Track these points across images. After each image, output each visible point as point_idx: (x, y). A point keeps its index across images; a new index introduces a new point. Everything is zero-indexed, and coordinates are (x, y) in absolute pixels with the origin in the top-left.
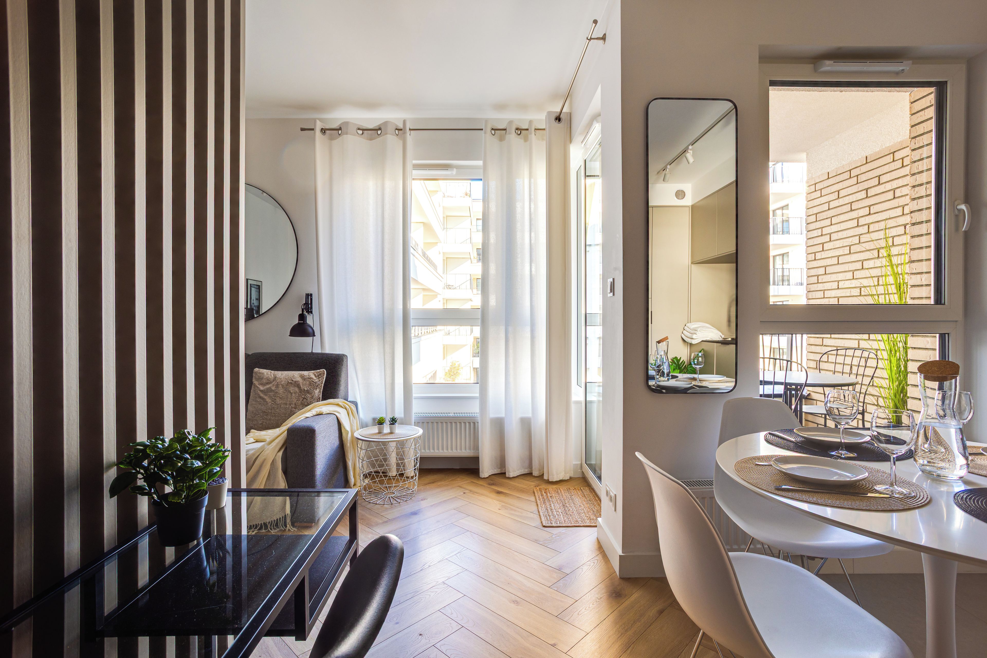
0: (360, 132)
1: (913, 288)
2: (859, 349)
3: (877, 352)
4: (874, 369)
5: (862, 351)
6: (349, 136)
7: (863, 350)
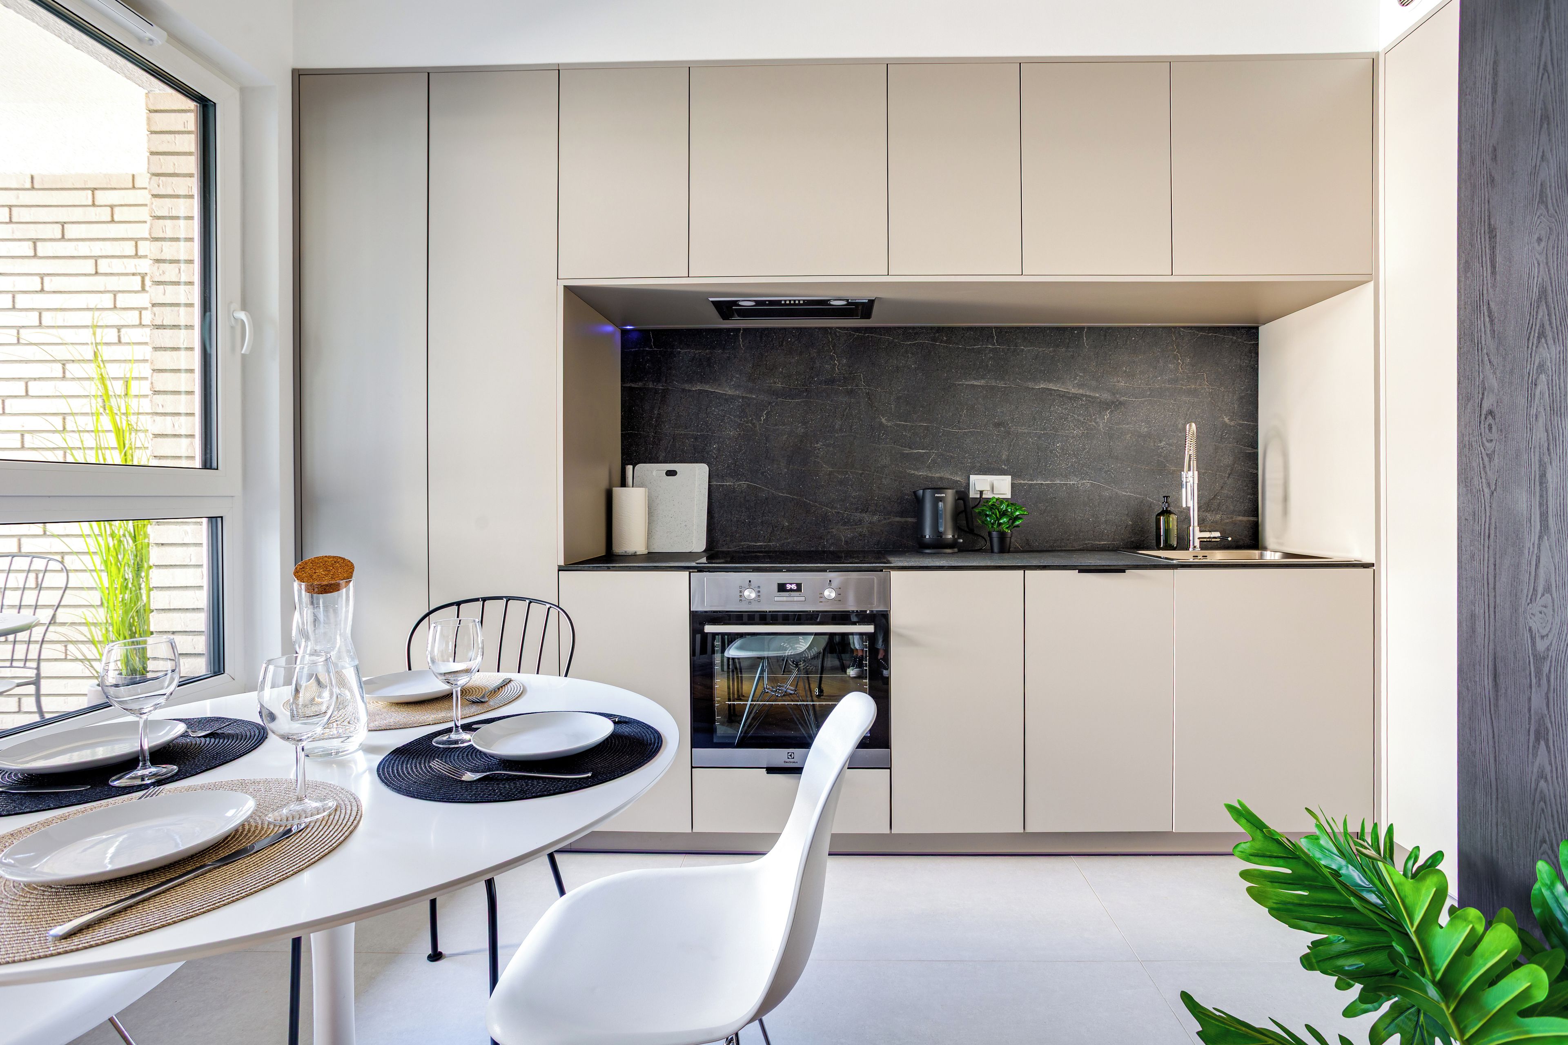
1: (159, 440)
2: (19, 554)
3: (63, 558)
4: (61, 592)
5: (30, 558)
7: (33, 556)
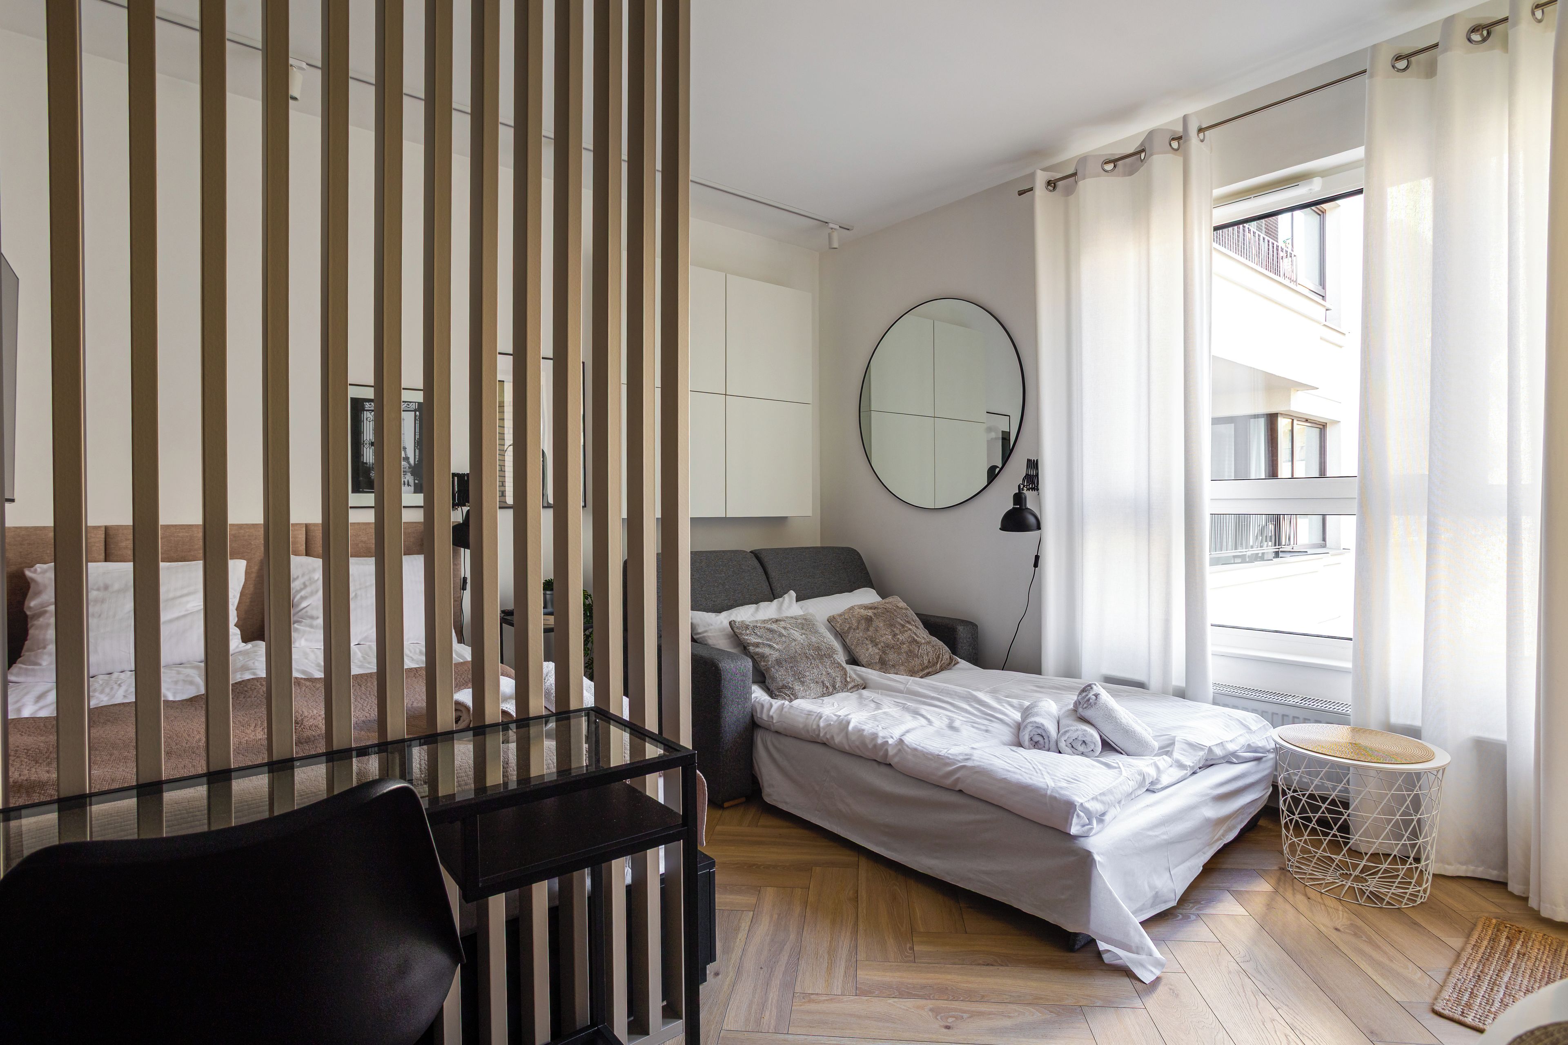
0: (1109, 167)
6: (1088, 181)
